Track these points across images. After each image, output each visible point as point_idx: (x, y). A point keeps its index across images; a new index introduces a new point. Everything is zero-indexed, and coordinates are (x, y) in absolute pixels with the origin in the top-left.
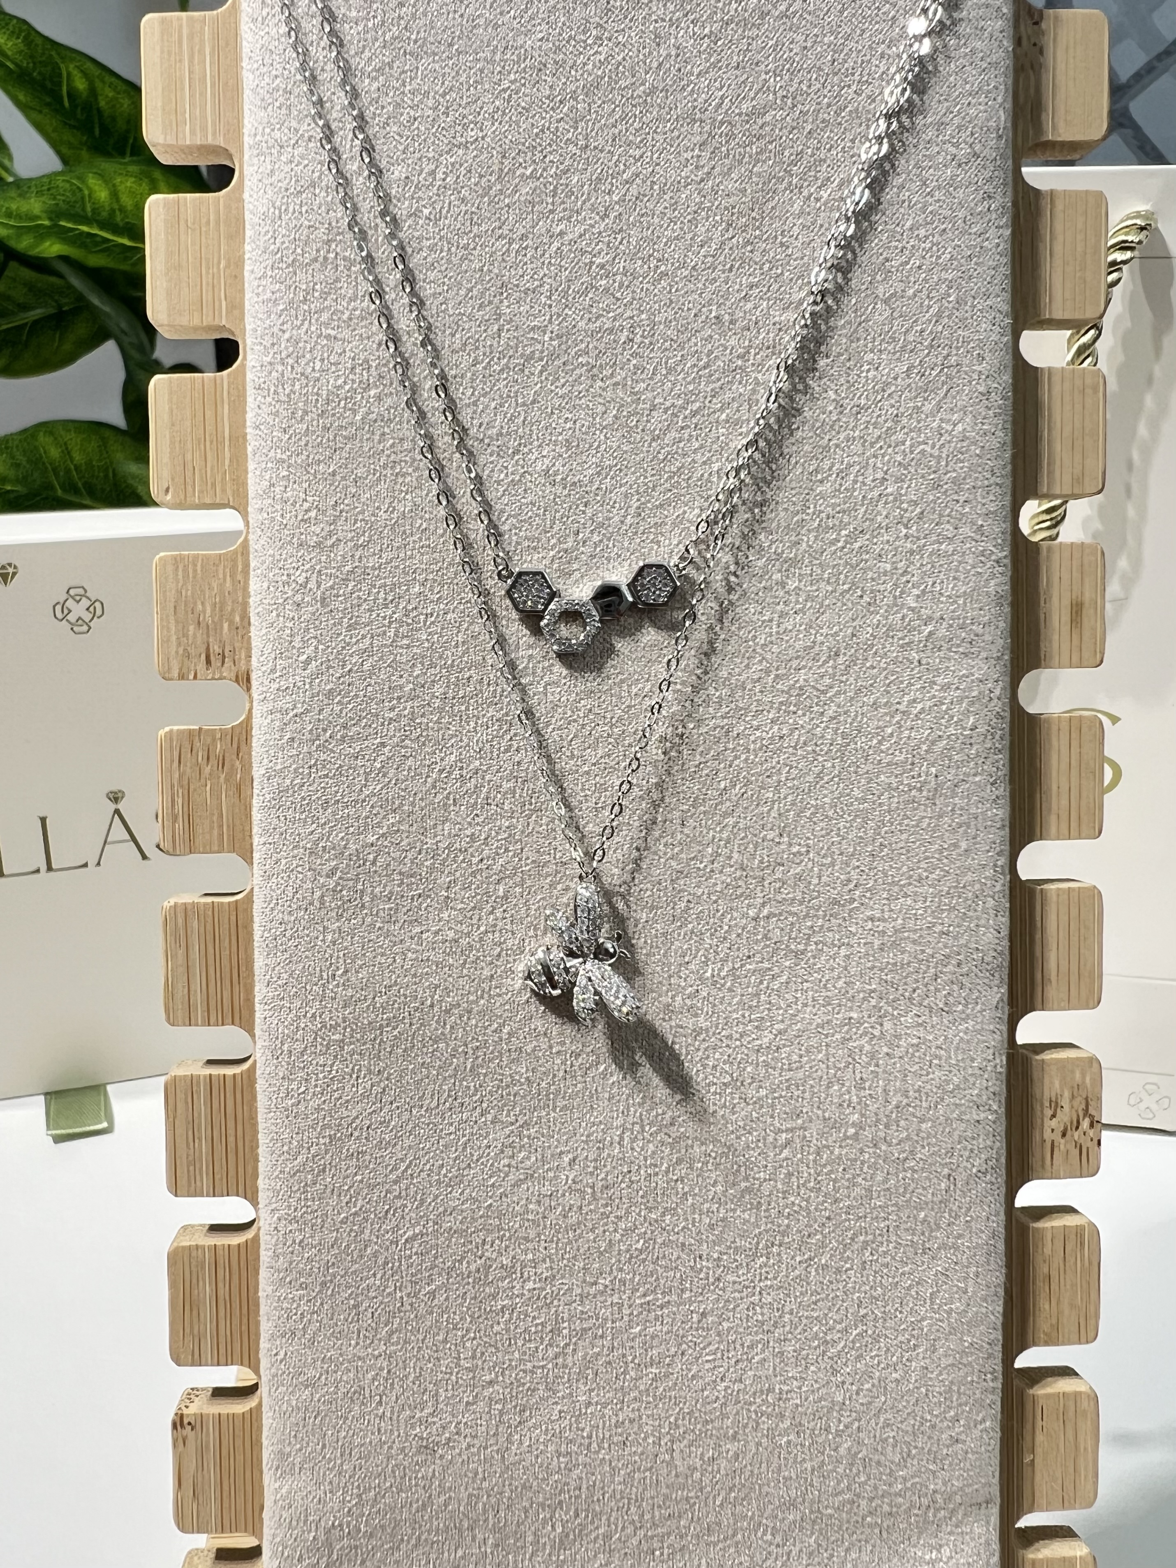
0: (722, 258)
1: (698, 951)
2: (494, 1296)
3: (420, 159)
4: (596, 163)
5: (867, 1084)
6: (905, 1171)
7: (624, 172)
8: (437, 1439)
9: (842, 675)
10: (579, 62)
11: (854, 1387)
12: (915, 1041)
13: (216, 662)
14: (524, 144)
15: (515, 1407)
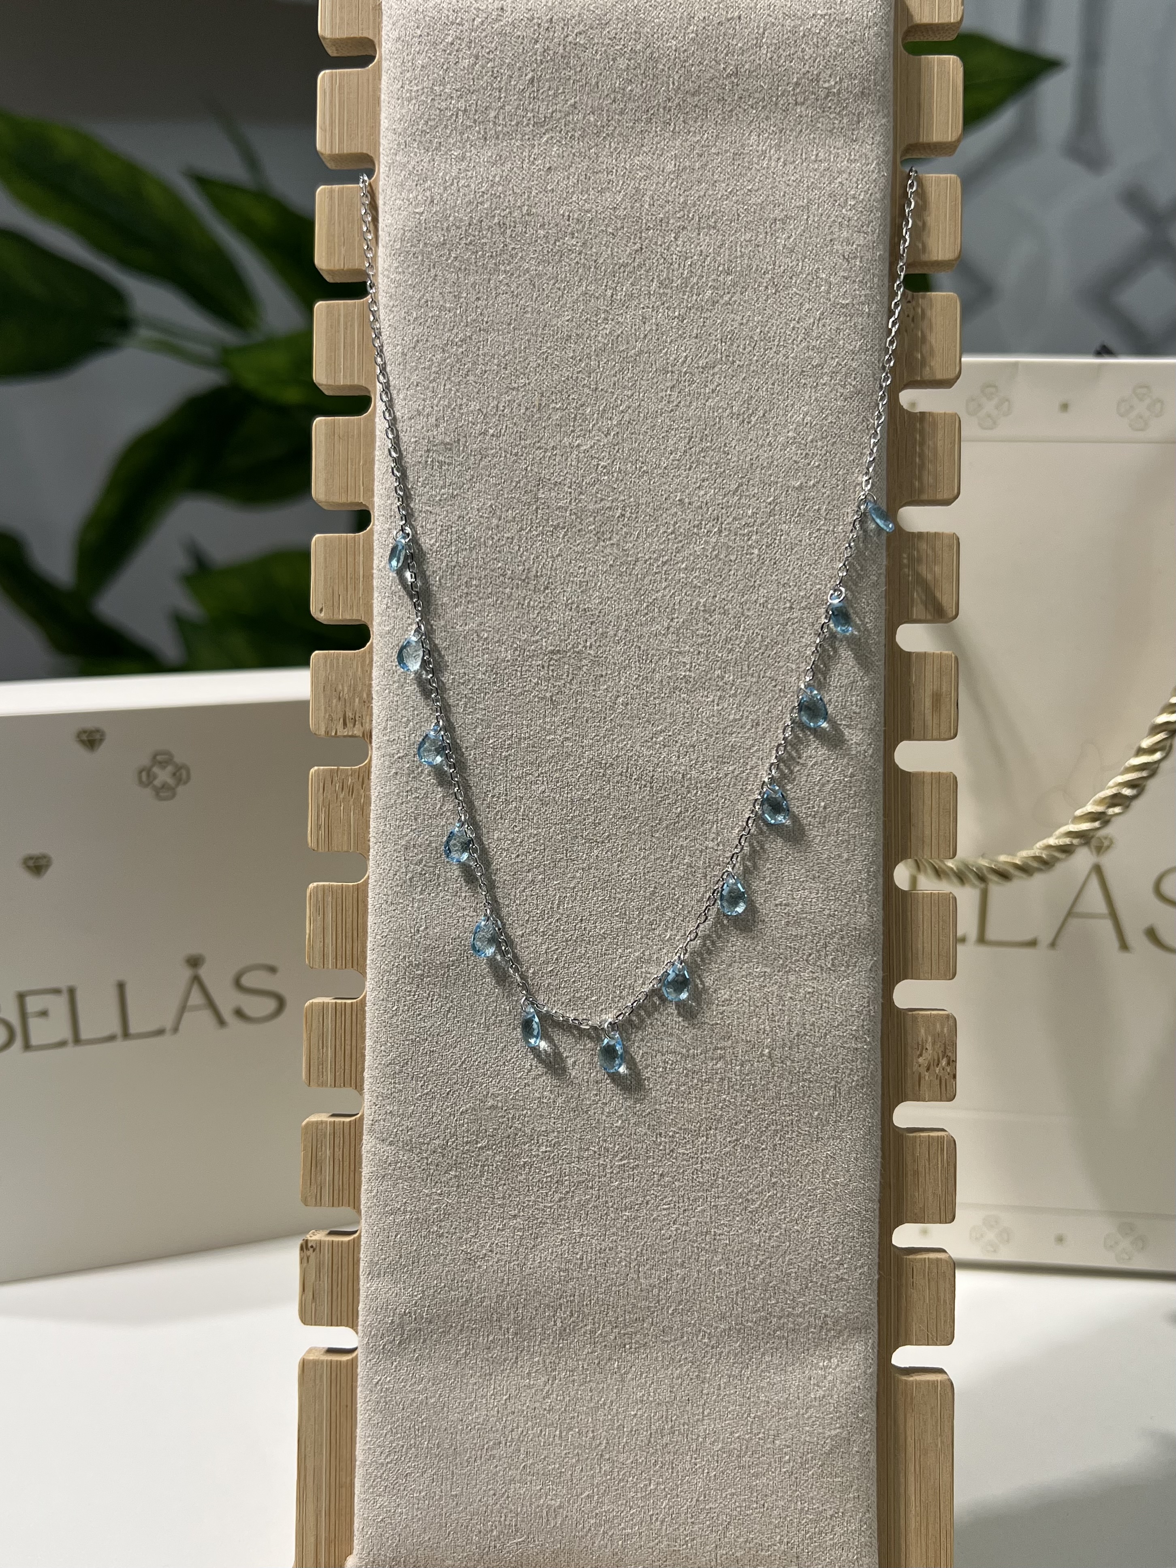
0: (684, 462)
1: (661, 921)
2: (518, 1156)
3: (488, 397)
4: (602, 399)
5: (777, 1018)
6: (803, 1080)
7: (621, 405)
8: (478, 1254)
9: (761, 738)
10: (593, 334)
11: (767, 1234)
12: (810, 990)
13: (349, 724)
14: (556, 388)
15: (531, 1234)
